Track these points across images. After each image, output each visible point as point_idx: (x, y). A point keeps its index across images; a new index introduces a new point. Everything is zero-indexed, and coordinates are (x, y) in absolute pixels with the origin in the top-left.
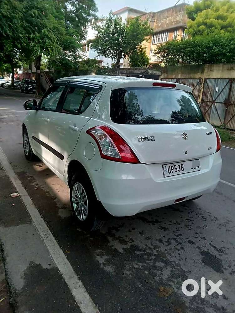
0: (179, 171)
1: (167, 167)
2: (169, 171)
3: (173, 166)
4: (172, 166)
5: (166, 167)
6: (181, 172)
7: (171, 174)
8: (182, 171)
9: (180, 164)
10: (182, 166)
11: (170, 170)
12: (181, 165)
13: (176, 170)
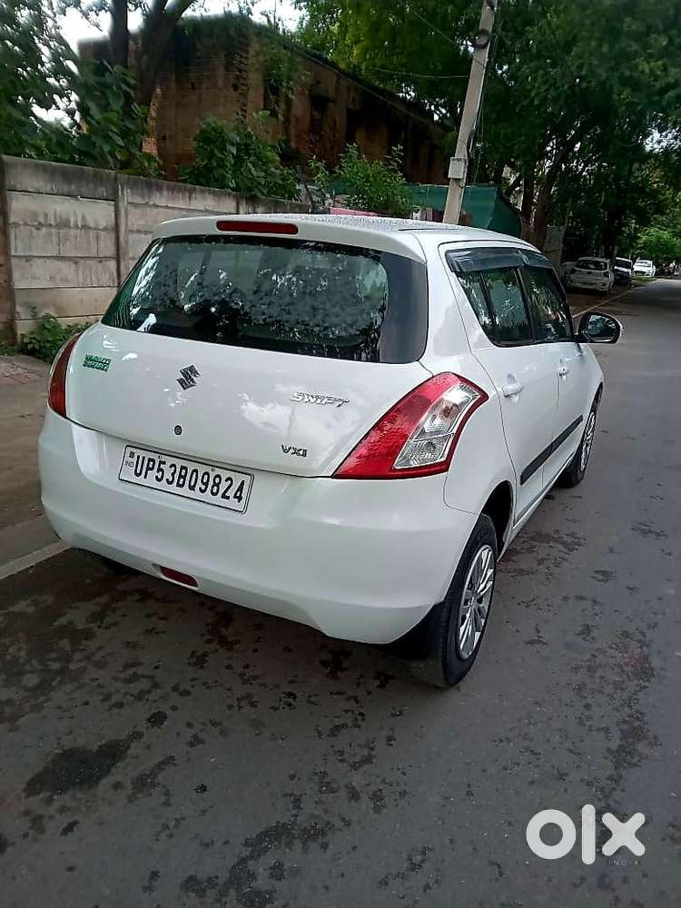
0: (170, 483)
1: (136, 457)
2: (137, 466)
3: (154, 461)
4: (150, 460)
5: (132, 455)
6: (173, 488)
7: (140, 480)
8: (178, 485)
9: (179, 463)
10: (184, 471)
11: (142, 467)
12: (183, 468)
13: (159, 475)
